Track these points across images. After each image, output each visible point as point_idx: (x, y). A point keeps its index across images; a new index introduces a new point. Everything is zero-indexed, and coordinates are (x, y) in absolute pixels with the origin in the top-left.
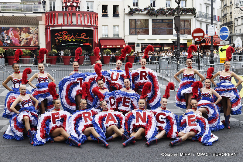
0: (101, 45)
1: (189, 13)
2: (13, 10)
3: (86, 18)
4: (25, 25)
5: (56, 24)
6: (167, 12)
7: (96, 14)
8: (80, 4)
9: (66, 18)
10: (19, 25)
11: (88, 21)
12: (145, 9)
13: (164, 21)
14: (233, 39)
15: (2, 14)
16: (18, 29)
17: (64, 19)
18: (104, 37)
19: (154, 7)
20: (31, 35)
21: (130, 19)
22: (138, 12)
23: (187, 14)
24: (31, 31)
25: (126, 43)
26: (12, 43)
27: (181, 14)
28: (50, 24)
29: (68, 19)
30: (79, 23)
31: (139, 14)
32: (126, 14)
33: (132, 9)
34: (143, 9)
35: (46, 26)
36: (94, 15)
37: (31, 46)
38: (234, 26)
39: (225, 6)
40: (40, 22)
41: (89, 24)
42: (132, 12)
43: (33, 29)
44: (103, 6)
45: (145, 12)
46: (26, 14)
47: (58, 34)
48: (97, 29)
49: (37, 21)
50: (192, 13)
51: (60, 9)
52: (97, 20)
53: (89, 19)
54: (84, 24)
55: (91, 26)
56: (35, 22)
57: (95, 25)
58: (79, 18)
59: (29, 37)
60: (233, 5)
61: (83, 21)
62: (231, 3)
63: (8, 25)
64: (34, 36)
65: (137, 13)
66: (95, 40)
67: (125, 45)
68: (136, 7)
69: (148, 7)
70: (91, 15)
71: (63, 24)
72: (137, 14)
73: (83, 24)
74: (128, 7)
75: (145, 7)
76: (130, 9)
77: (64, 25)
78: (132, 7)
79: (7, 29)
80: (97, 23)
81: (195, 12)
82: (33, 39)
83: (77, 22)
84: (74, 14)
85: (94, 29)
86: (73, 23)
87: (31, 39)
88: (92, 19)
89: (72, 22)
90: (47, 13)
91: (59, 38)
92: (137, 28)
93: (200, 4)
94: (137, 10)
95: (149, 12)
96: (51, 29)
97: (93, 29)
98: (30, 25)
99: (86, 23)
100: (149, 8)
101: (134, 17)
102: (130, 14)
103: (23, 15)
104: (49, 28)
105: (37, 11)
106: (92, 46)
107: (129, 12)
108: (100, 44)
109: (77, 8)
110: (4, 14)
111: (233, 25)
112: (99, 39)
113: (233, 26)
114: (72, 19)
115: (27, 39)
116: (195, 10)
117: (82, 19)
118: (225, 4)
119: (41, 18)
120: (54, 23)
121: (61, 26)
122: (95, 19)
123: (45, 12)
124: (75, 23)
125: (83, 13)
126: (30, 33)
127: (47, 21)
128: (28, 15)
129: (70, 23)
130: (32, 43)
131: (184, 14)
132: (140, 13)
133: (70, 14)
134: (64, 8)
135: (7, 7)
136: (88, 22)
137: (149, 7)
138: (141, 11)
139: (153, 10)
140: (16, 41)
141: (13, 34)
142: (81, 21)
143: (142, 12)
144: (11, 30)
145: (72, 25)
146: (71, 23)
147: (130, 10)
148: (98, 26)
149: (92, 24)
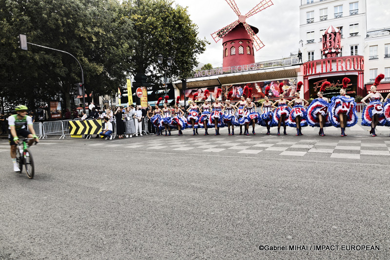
0: (367, 90)
2: (274, 66)
3: (348, 63)
4: (284, 78)
5: (314, 73)
7: (361, 57)
8: (341, 50)
9: (324, 66)
10: (279, 78)
15: (264, 70)
16: (278, 82)
17: (322, 67)
18: (371, 81)
20: (290, 87)
24: (289, 83)
26: (273, 95)
28: (308, 74)
29: (326, 67)
30: (340, 70)
35: (304, 77)
36: (359, 59)
37: (290, 96)
40: (299, 74)
41: (352, 69)
43: (291, 81)
46: (285, 68)
47: (317, 83)
48: (363, 73)
49: (295, 72)
51: (319, 58)
52: (362, 63)
53: (352, 63)
55: (355, 71)
56: (294, 74)
57: (359, 69)
58: (339, 63)
59: (288, 89)
61: (344, 67)
63: (269, 79)
64: (293, 87)
66: (360, 86)
70: (355, 59)
71: (321, 72)
73: (344, 70)
77: (323, 74)
79: (269, 83)
80: (362, 67)
82: (292, 90)
83: (337, 68)
84: (334, 61)
85: (359, 74)
86: (332, 71)
87: (290, 90)
88: (356, 63)
89: (331, 69)
90: (306, 64)
91: (318, 87)
96: (309, 79)
97: (357, 74)
98: (289, 77)
99: (348, 69)
103: (282, 69)
104: (307, 79)
105: (296, 62)
106: (356, 92)
109: (339, 54)
110: (266, 70)
112: (365, 85)
114: (331, 66)
115: (286, 91)
117: (344, 64)
119: (299, 70)
120: (312, 72)
121: (319, 74)
122: (360, 63)
123: (303, 62)
124: (334, 70)
125: (345, 59)
126: (289, 85)
127: (305, 72)
128: (286, 68)
129: (328, 71)
130: (291, 93)
133: (329, 62)
134: (324, 56)
135: (270, 64)
136: (351, 67)
140: (276, 93)
141: (274, 87)
142: (342, 66)
144: (272, 83)
145: (331, 72)
146: (331, 71)
148: (363, 71)
149: (356, 68)
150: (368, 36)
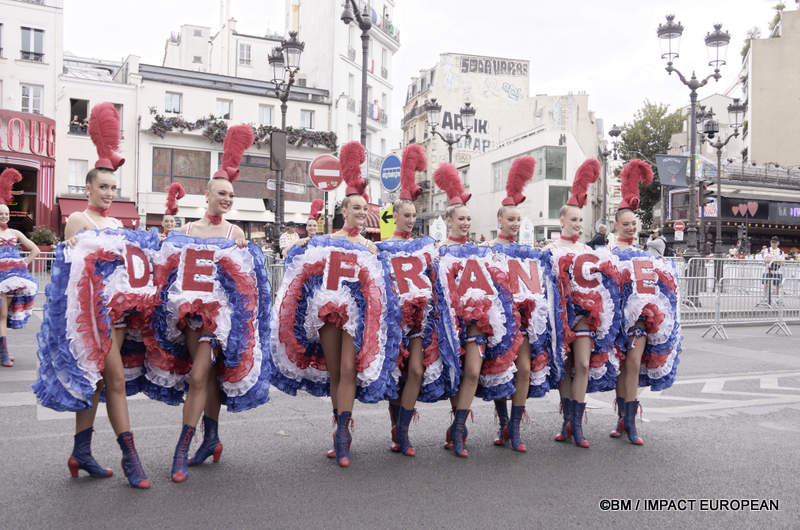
0: (63, 215)
1: (320, 146)
3: (16, 132)
6: (262, 136)
7: (51, 123)
11: (23, 140)
12: (201, 123)
13: (253, 161)
14: (428, 227)
18: (74, 192)
19: (225, 121)
21: (155, 148)
22: (179, 129)
23: (315, 146)
25: (140, 213)
27: (300, 145)
31: (181, 135)
32: (145, 132)
33: (161, 119)
34: (194, 122)
36: (44, 126)
38: (431, 194)
39: (411, 142)
41: (26, 150)
42: (161, 127)
44: (73, 102)
45: (199, 132)
48: (52, 167)
50: (328, 146)
52: (51, 139)
53: (27, 134)
54: (8, 149)
55: (32, 156)
57: (44, 154)
60: (429, 140)
61: (4, 139)
62: (426, 135)
65: (175, 130)
66: (44, 198)
67: (138, 219)
68: (175, 115)
69: (208, 117)
70: (34, 125)
72: (175, 135)
73: (5, 147)
74: (152, 112)
75: (201, 118)
76: (157, 118)
78: (161, 113)
80: (51, 148)
81: (334, 143)
85: (42, 166)
88: (37, 136)
92: (175, 173)
93: (349, 126)
94: (177, 123)
95: (210, 132)
97: (38, 166)
99: (16, 147)
100: (213, 122)
101: (168, 142)
102: (155, 133)
106: (34, 217)
107: (153, 127)
108: (60, 212)
111: (430, 190)
112: (58, 199)
113: (428, 193)
116: (336, 138)
117: (3, 132)
118: (411, 138)
122: (45, 137)
125: (6, 116)
131: (305, 145)
132: (186, 131)
136: (22, 145)
137: (212, 118)
138: (189, 126)
139: (223, 127)
143: (190, 129)
147: (155, 122)
148: (54, 160)
149: (36, 150)
150: (65, 70)
